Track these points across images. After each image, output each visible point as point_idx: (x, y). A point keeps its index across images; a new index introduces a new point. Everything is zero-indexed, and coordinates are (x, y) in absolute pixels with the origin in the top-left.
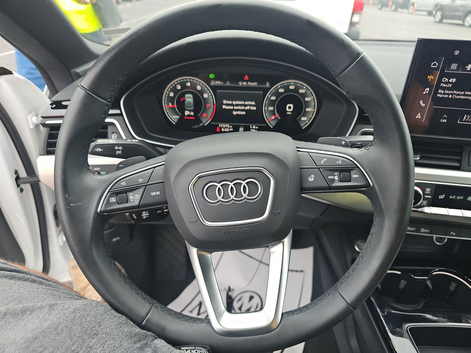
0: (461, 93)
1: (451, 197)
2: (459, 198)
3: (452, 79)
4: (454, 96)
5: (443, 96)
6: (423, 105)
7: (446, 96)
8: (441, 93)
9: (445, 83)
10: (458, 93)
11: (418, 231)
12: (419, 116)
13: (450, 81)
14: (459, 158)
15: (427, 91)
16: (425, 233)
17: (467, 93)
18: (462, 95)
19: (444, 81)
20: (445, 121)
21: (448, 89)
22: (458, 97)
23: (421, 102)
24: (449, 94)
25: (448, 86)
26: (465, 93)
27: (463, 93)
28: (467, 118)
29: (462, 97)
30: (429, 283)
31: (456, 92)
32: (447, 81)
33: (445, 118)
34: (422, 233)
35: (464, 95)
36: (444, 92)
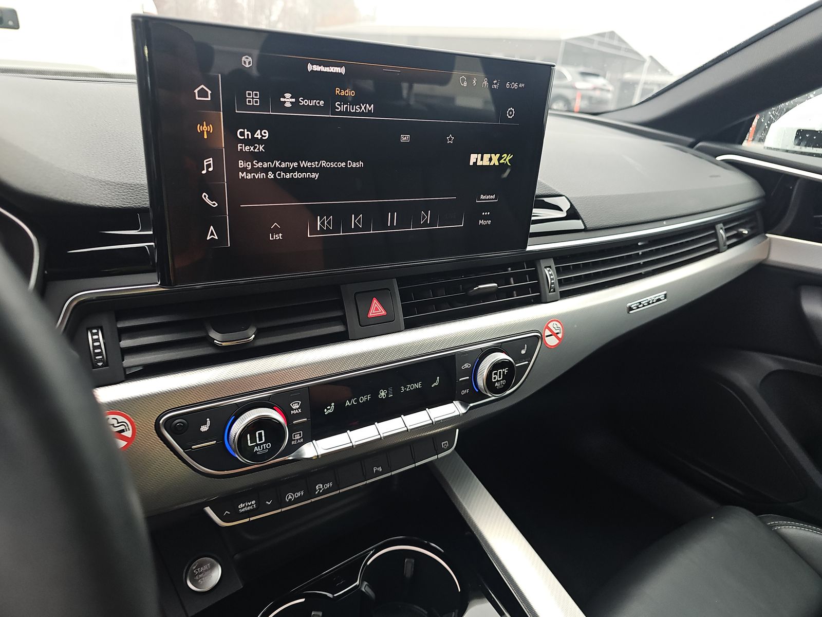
0: (292, 167)
1: (348, 403)
2: (363, 399)
3: (259, 131)
4: (279, 175)
5: (254, 175)
6: (214, 204)
7: (261, 175)
8: (244, 170)
9: (247, 142)
10: (283, 165)
11: (310, 493)
12: (212, 234)
13: (255, 136)
14: (338, 313)
15: (208, 166)
16: (325, 492)
17: (303, 164)
18: (294, 170)
19: (243, 137)
20: (279, 236)
21: (259, 157)
22: (288, 176)
23: (205, 197)
24: (266, 170)
25: (256, 151)
26: (299, 164)
27: (296, 164)
28: (323, 223)
29: (297, 175)
30: (365, 588)
31: (280, 164)
32: (250, 138)
33: (276, 231)
34: (319, 495)
35: (300, 170)
36: (253, 165)
